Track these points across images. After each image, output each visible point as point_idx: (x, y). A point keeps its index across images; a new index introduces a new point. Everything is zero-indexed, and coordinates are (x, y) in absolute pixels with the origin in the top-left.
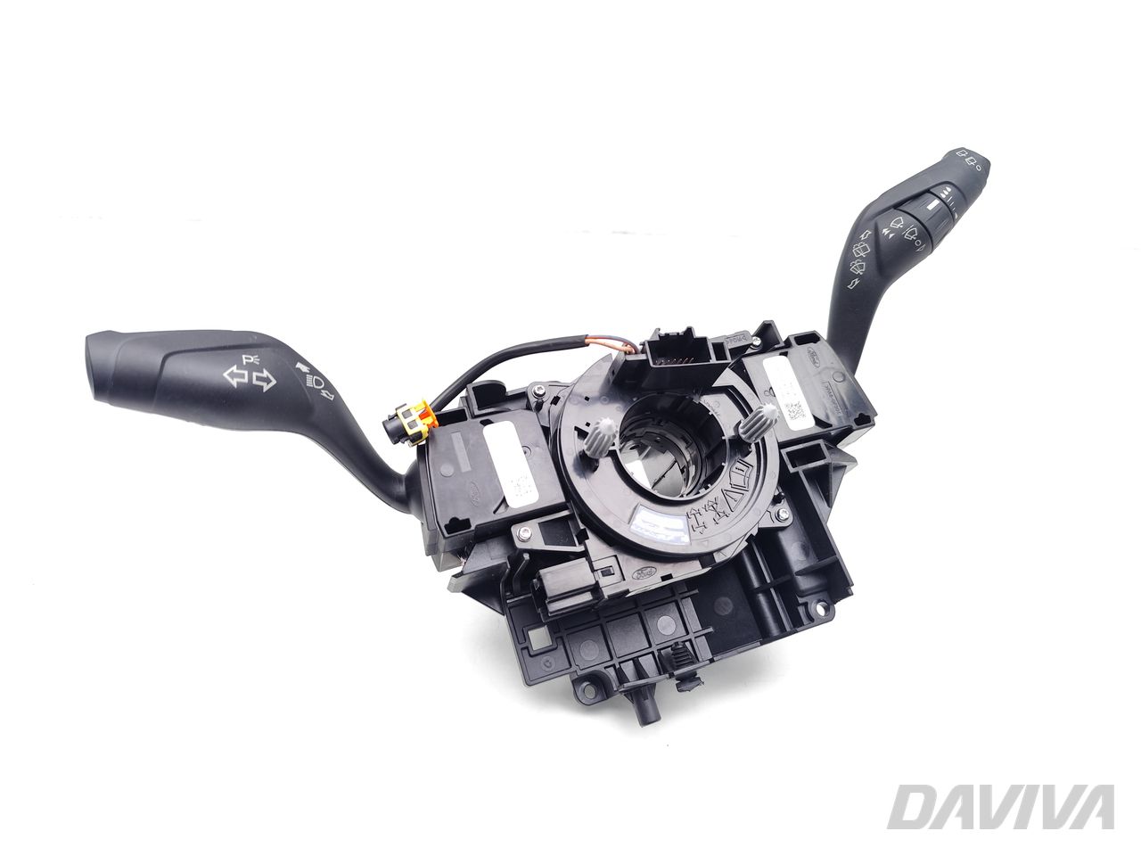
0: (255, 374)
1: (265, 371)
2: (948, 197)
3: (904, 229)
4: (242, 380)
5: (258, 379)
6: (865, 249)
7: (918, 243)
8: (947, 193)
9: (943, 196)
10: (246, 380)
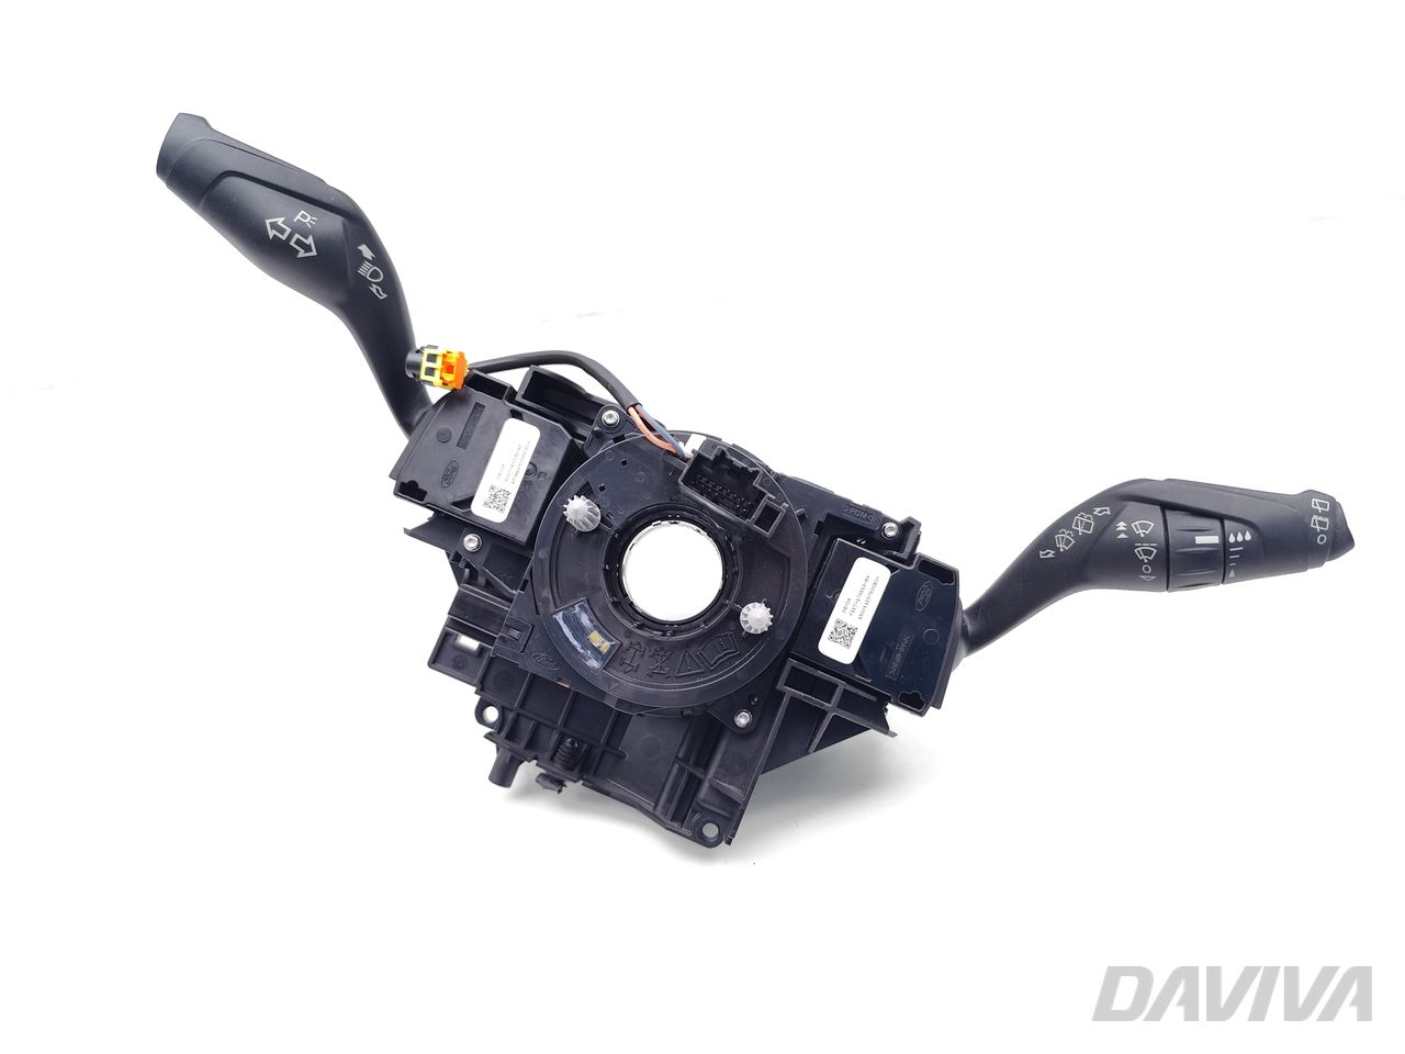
0: (297, 236)
1: (311, 238)
2: (1237, 544)
3: (1142, 541)
4: (280, 236)
5: (298, 242)
6: (1087, 526)
7: (1147, 569)
8: (1240, 538)
9: (1232, 539)
10: (284, 237)
